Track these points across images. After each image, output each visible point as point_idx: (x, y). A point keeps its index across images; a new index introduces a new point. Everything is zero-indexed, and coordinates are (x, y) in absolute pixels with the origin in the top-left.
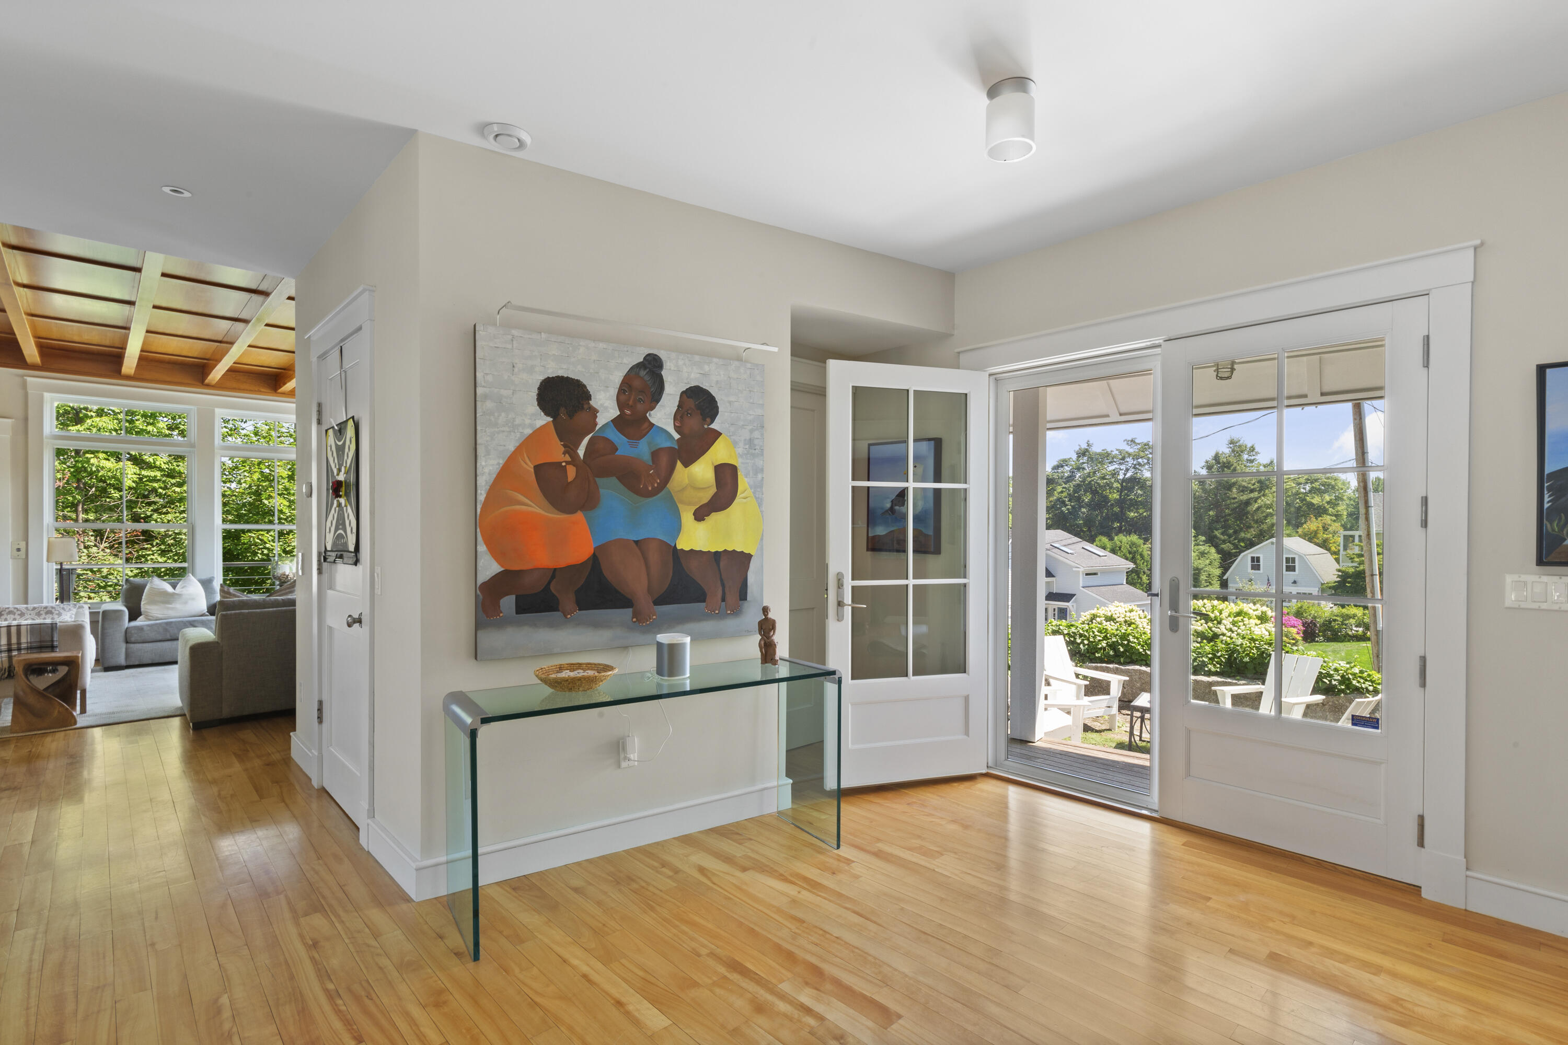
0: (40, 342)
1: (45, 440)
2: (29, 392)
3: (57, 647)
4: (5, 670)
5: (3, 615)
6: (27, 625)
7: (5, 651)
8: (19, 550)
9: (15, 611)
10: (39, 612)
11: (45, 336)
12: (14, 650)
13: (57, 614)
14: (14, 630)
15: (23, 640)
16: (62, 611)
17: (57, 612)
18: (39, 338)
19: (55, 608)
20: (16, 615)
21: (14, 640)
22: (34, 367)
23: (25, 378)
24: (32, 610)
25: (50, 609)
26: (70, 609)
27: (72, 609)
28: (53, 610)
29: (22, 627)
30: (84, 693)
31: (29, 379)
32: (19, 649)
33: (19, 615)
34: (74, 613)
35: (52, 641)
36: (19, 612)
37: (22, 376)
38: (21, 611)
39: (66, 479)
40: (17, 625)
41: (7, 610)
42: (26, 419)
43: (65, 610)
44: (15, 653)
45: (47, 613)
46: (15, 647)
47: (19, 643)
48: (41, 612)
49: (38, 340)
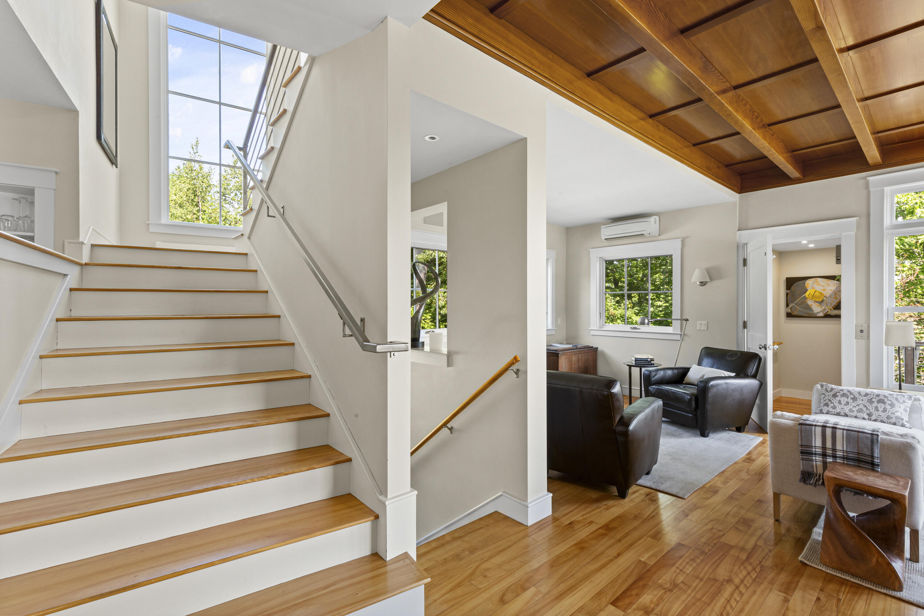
0: (879, 137)
1: (885, 232)
2: (871, 190)
3: (878, 465)
4: (820, 476)
5: (838, 396)
6: (843, 429)
7: (819, 454)
8: (862, 331)
9: (849, 394)
10: (871, 399)
11: (883, 129)
12: (829, 456)
13: (889, 404)
14: (829, 431)
15: (839, 447)
16: (895, 402)
17: (890, 402)
18: (878, 132)
19: (887, 397)
20: (849, 398)
21: (829, 445)
22: (876, 167)
23: (868, 178)
24: (865, 396)
25: (883, 398)
26: (904, 402)
27: (907, 401)
28: (886, 400)
29: (837, 430)
30: (915, 534)
31: (871, 179)
32: (834, 457)
33: (851, 398)
34: (909, 406)
35: (872, 457)
36: (852, 396)
37: (865, 178)
38: (853, 395)
39: (916, 274)
40: (833, 428)
41: (842, 392)
42: (868, 215)
43: (899, 402)
44: (830, 460)
45: (879, 401)
46: (829, 452)
47: (834, 449)
48: (874, 400)
49: (876, 135)
